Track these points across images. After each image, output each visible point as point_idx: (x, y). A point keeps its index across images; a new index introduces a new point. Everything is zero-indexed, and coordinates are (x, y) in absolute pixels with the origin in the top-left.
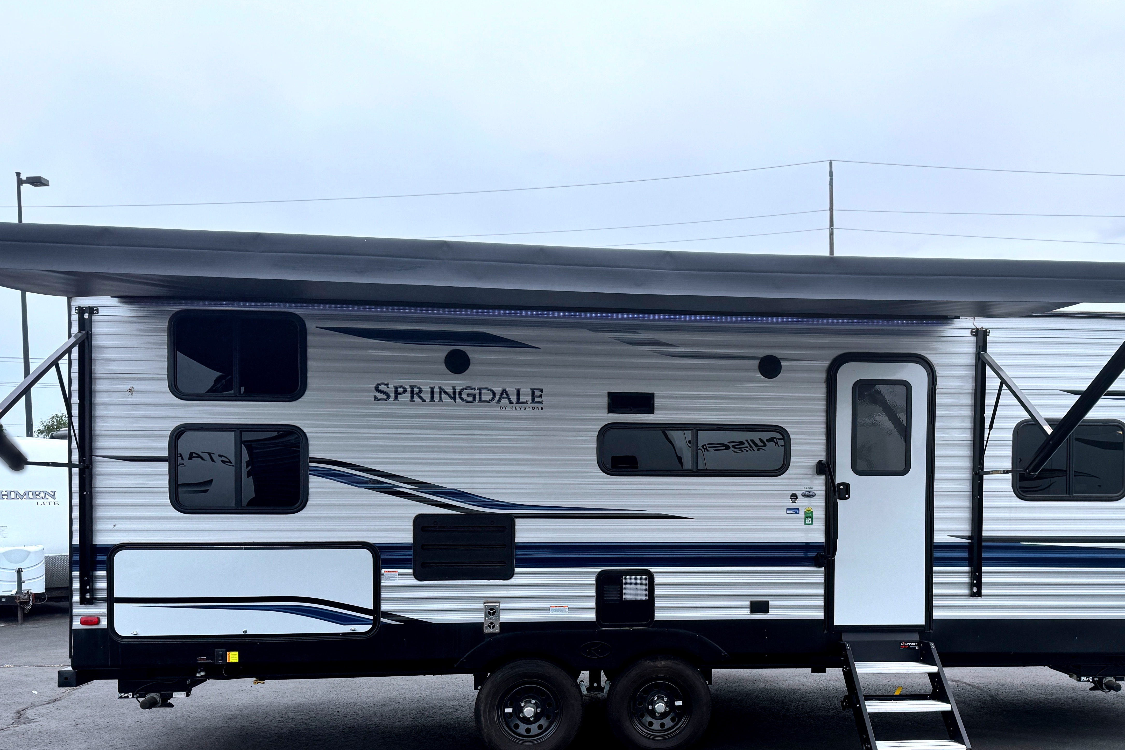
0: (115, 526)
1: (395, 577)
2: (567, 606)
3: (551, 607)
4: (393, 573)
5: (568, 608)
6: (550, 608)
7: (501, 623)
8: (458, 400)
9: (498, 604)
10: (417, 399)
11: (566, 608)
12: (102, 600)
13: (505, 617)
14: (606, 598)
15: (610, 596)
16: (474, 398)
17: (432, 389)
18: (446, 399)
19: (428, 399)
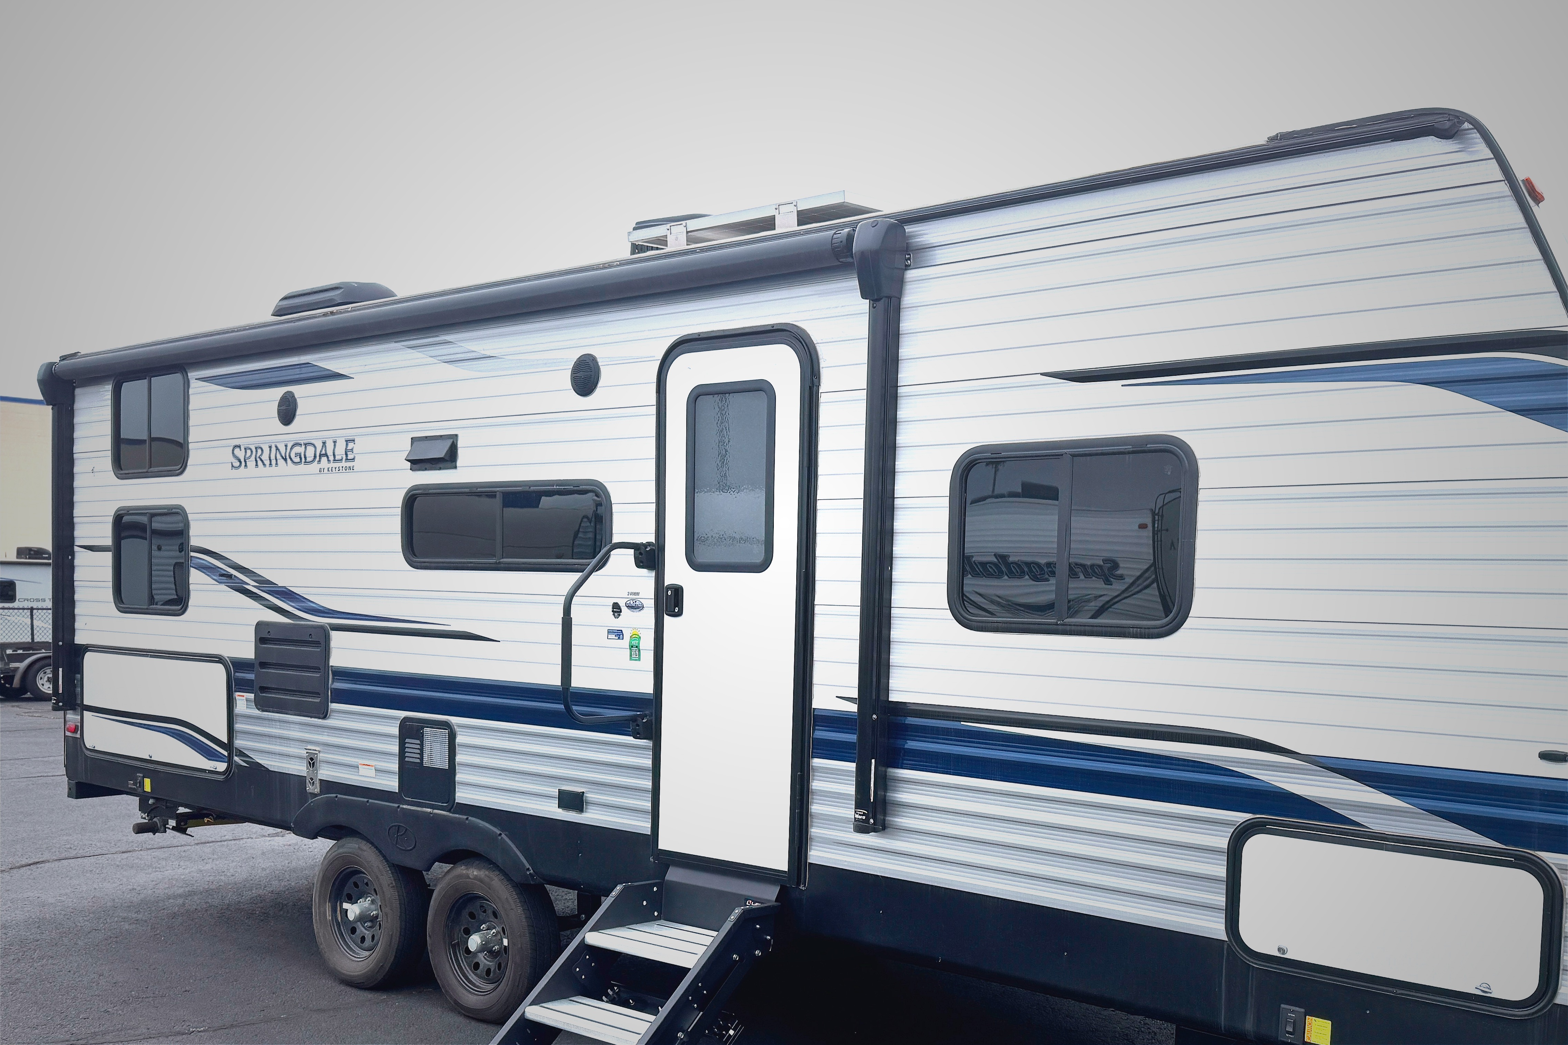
0: (85, 624)
1: (244, 703)
4: (242, 698)
5: (374, 768)
6: (360, 766)
7: (321, 781)
8: (289, 460)
9: (318, 753)
10: (260, 462)
12: (79, 706)
13: (326, 773)
14: (407, 759)
15: (412, 757)
16: (301, 458)
17: (270, 447)
18: (281, 462)
19: (267, 462)
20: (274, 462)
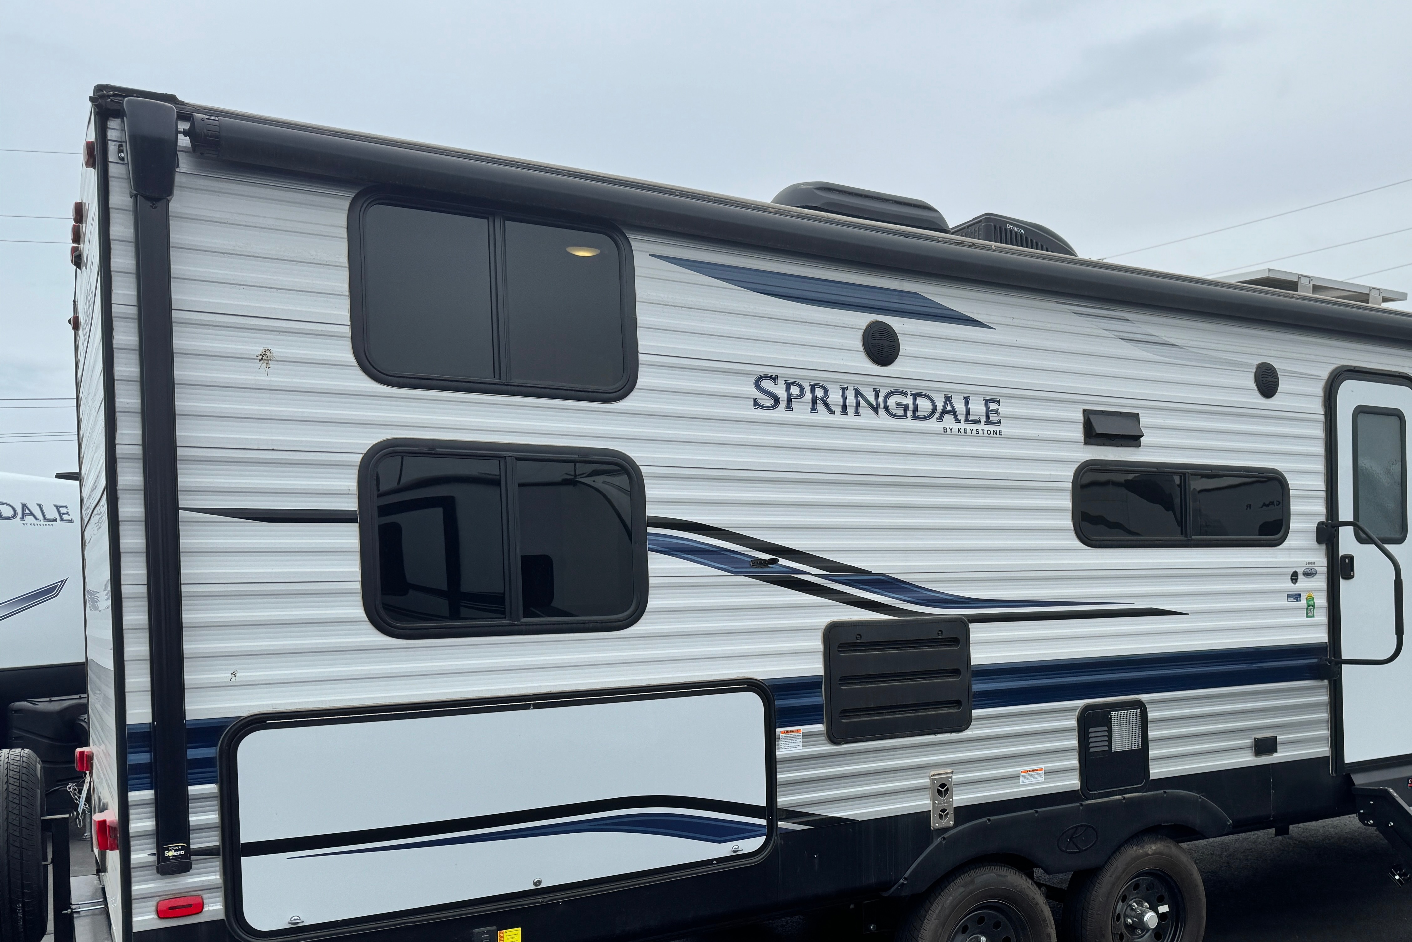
0: (234, 674)
1: (798, 740)
2: (1042, 770)
3: (1023, 772)
4: (794, 734)
5: (1043, 772)
6: (1021, 774)
7: (956, 809)
8: (882, 412)
9: (950, 775)
10: (820, 407)
11: (1041, 772)
12: (207, 852)
13: (961, 798)
14: (1092, 750)
15: (1097, 746)
16: (906, 410)
17: (844, 390)
18: (865, 410)
19: (838, 410)
20: (851, 410)
